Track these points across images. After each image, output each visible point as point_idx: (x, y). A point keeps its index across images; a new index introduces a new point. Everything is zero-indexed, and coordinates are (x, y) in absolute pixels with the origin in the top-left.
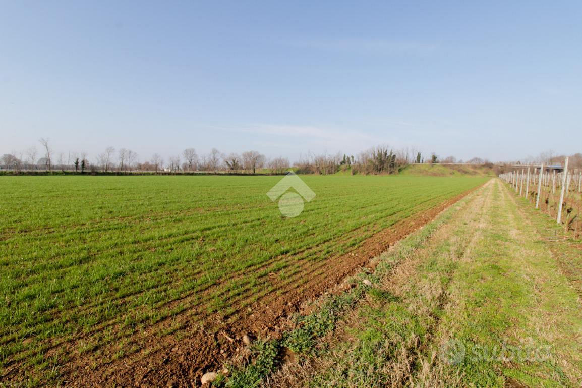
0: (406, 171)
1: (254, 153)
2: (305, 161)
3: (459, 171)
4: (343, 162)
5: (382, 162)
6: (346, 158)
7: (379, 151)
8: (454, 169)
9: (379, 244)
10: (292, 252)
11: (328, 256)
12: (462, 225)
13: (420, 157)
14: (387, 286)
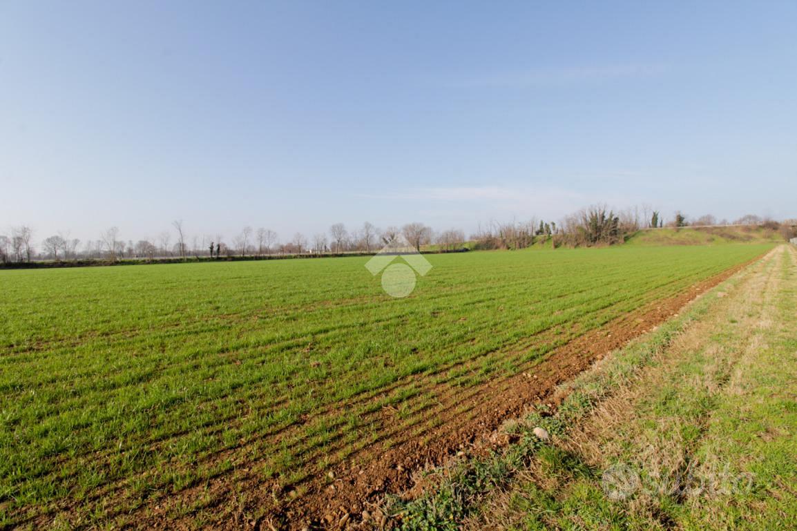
0: (635, 241)
1: (418, 226)
2: (486, 232)
3: (722, 236)
4: (540, 232)
5: (598, 229)
6: (544, 225)
7: (592, 213)
8: (712, 234)
9: (578, 357)
10: (430, 371)
11: (487, 377)
12: (727, 323)
13: (657, 219)
14: (578, 441)
